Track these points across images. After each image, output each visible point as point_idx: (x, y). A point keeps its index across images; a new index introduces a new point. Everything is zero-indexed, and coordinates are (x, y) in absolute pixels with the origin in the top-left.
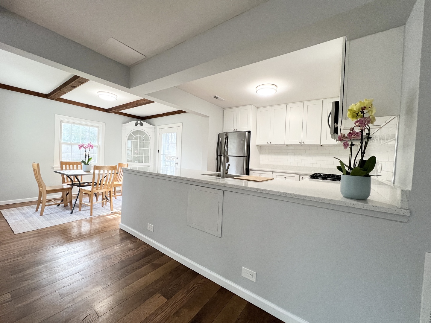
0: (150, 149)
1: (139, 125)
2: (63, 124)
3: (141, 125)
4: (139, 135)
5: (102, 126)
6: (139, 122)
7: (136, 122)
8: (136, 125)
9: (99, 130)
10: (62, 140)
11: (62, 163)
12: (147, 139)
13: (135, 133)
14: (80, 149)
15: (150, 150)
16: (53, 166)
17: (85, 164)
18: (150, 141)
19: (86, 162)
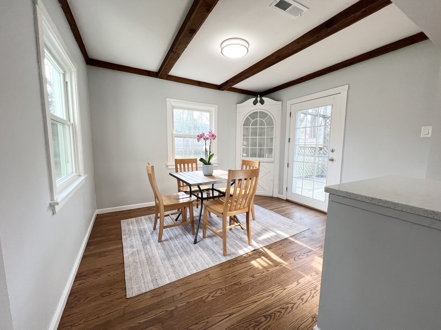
0: (274, 137)
1: (259, 104)
2: (175, 110)
3: (262, 102)
4: (258, 119)
5: (214, 109)
6: (259, 99)
7: (254, 99)
8: (255, 103)
9: (211, 116)
10: (175, 132)
11: (177, 162)
12: (270, 123)
13: (254, 115)
14: (198, 141)
15: (274, 139)
16: (167, 165)
17: (206, 164)
18: (274, 126)
19: (207, 162)
